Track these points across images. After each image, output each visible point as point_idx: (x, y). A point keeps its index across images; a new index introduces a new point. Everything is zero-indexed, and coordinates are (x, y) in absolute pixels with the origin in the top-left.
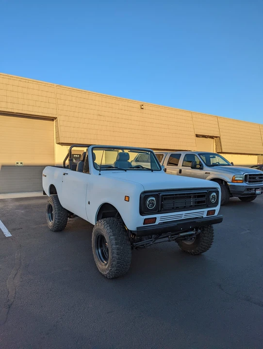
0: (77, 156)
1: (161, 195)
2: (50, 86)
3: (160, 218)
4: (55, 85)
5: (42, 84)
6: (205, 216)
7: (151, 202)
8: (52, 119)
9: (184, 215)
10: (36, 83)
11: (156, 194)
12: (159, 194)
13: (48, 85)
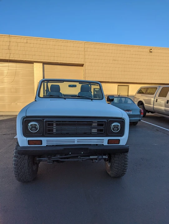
0: (97, 89)
1: (45, 120)
2: (81, 43)
3: (46, 141)
4: (84, 42)
5: (76, 43)
6: (105, 143)
7: (34, 127)
8: (82, 65)
9: (76, 140)
10: (72, 42)
11: (39, 119)
12: (44, 119)
13: (80, 43)
